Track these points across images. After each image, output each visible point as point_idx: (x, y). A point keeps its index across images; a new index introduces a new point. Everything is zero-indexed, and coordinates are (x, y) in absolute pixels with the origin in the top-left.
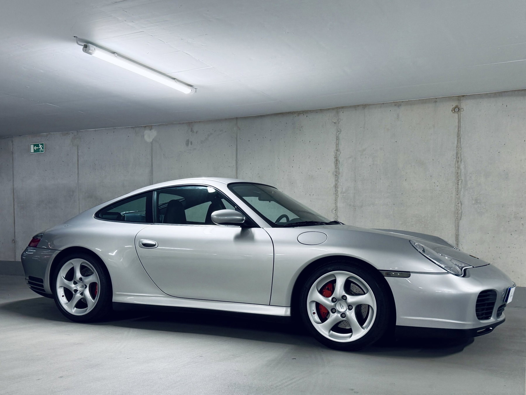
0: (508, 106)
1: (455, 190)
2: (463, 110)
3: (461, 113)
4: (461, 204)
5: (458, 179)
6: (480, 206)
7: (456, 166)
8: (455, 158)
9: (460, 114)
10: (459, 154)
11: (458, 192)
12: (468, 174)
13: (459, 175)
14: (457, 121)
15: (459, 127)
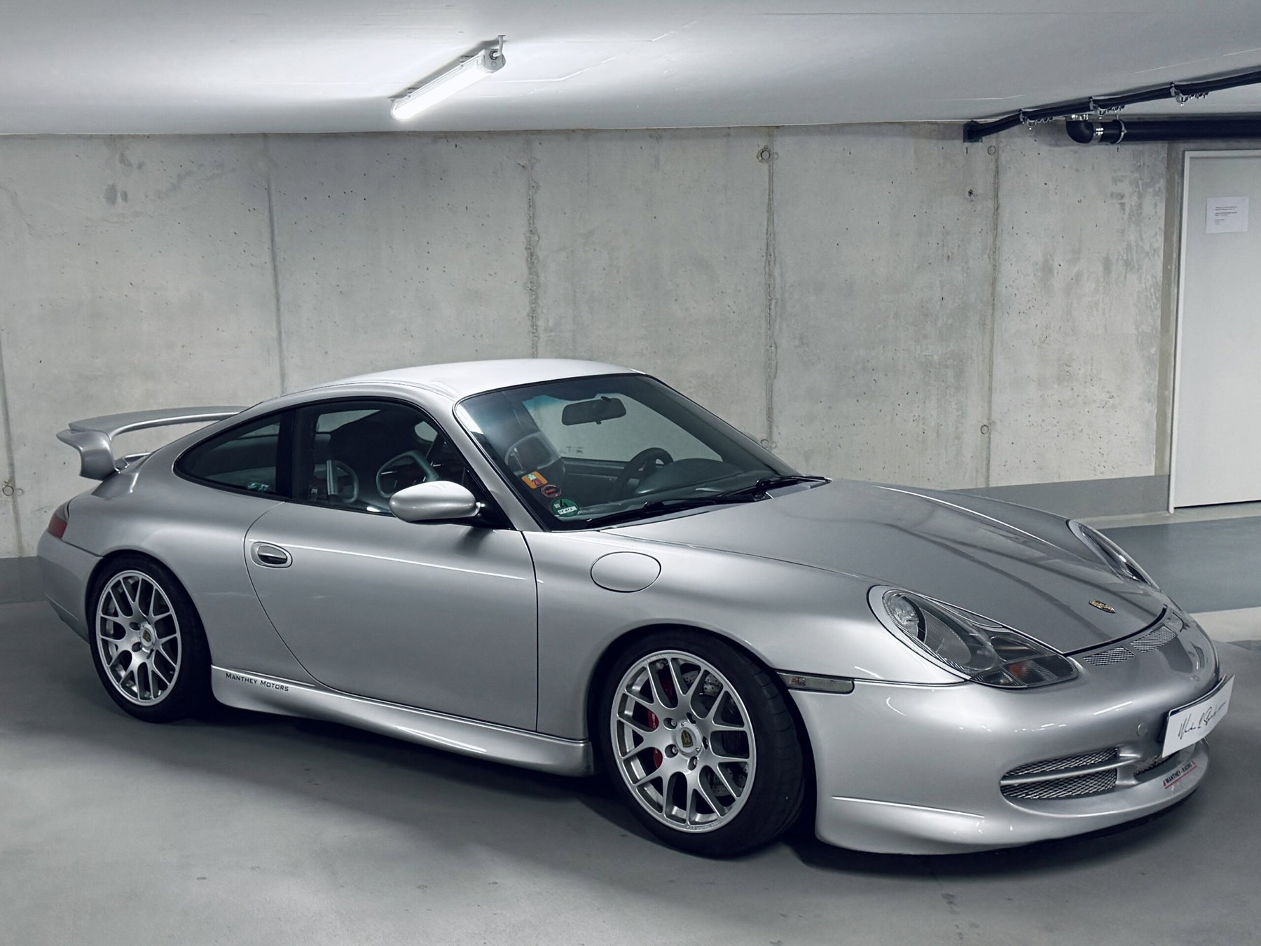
0: (852, 152)
1: (766, 320)
2: (777, 158)
3: (775, 162)
4: (776, 347)
5: (770, 298)
6: (807, 349)
7: (767, 269)
8: (764, 254)
9: (773, 164)
10: (771, 248)
11: (770, 323)
12: (787, 288)
13: (771, 289)
14: (767, 179)
15: (771, 191)
